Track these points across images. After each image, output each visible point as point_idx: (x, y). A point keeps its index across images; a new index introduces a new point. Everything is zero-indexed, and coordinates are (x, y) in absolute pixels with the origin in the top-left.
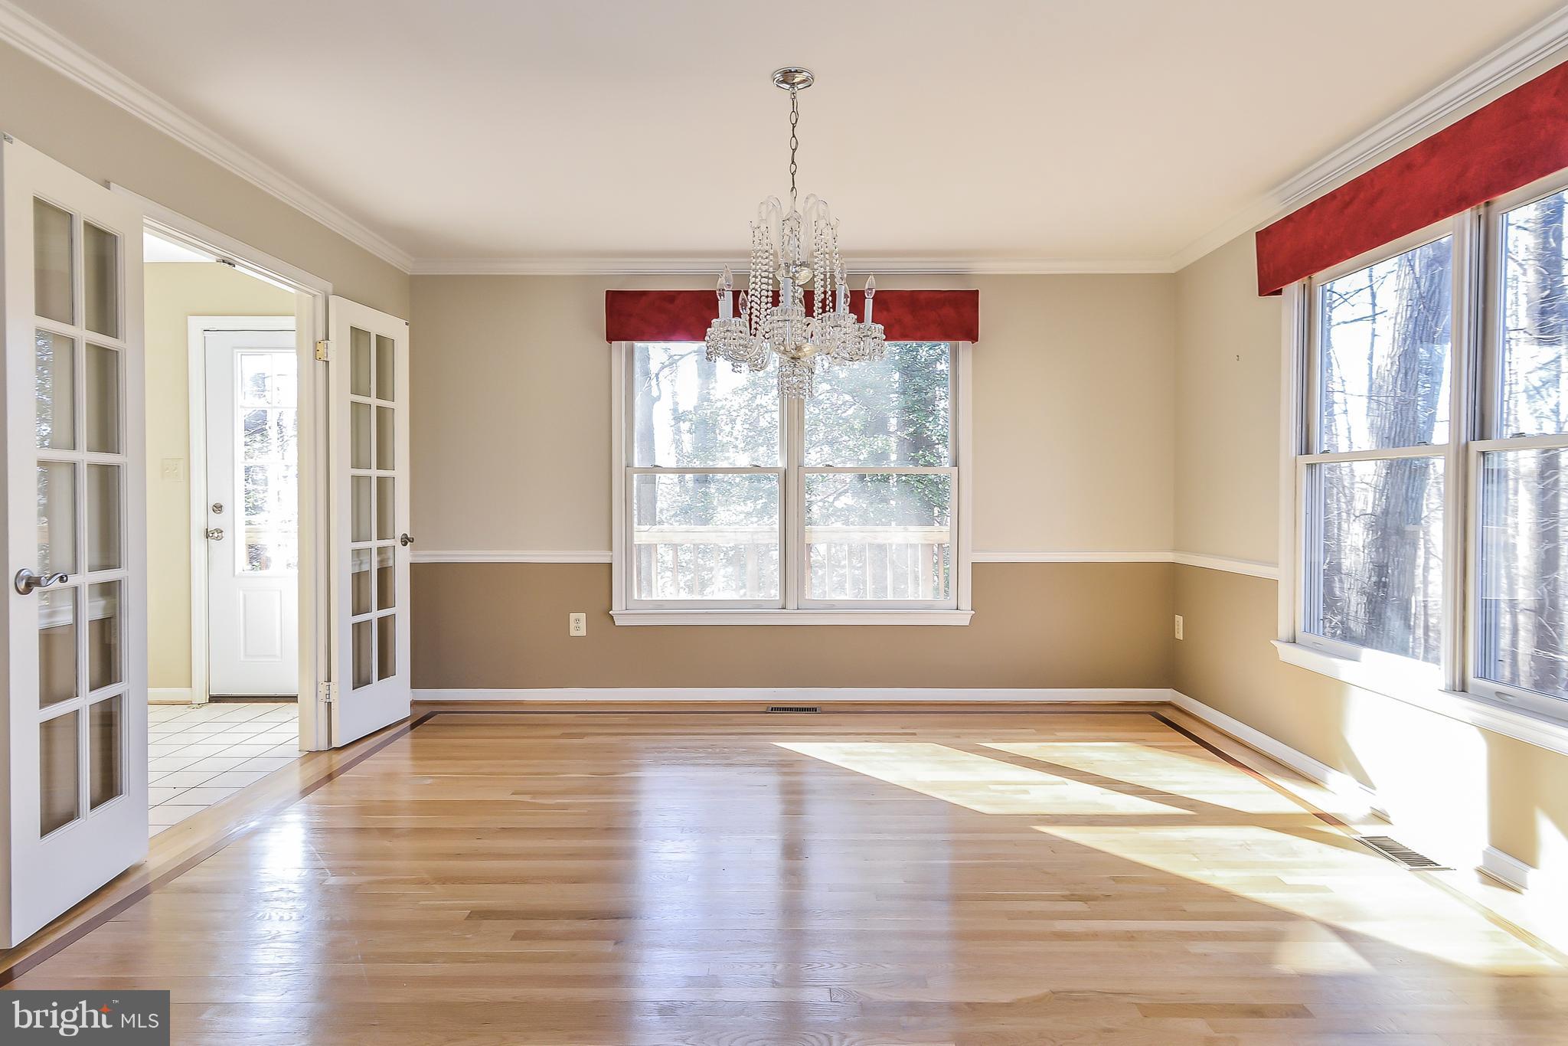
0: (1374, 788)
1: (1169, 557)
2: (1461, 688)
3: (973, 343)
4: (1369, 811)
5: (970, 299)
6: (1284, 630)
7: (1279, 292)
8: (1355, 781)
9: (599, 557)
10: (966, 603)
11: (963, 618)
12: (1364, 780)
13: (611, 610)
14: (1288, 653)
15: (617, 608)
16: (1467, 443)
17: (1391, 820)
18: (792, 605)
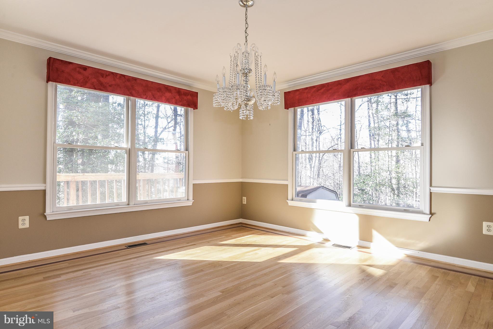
0: (323, 233)
1: (241, 180)
2: (350, 205)
3: (194, 109)
4: (323, 239)
5: (195, 95)
6: (290, 197)
7: (288, 109)
8: (316, 233)
9: (39, 187)
10: (191, 198)
11: (190, 203)
12: (319, 232)
13: (45, 212)
14: (291, 203)
15: (48, 211)
16: (350, 149)
17: (330, 240)
18: (132, 203)
